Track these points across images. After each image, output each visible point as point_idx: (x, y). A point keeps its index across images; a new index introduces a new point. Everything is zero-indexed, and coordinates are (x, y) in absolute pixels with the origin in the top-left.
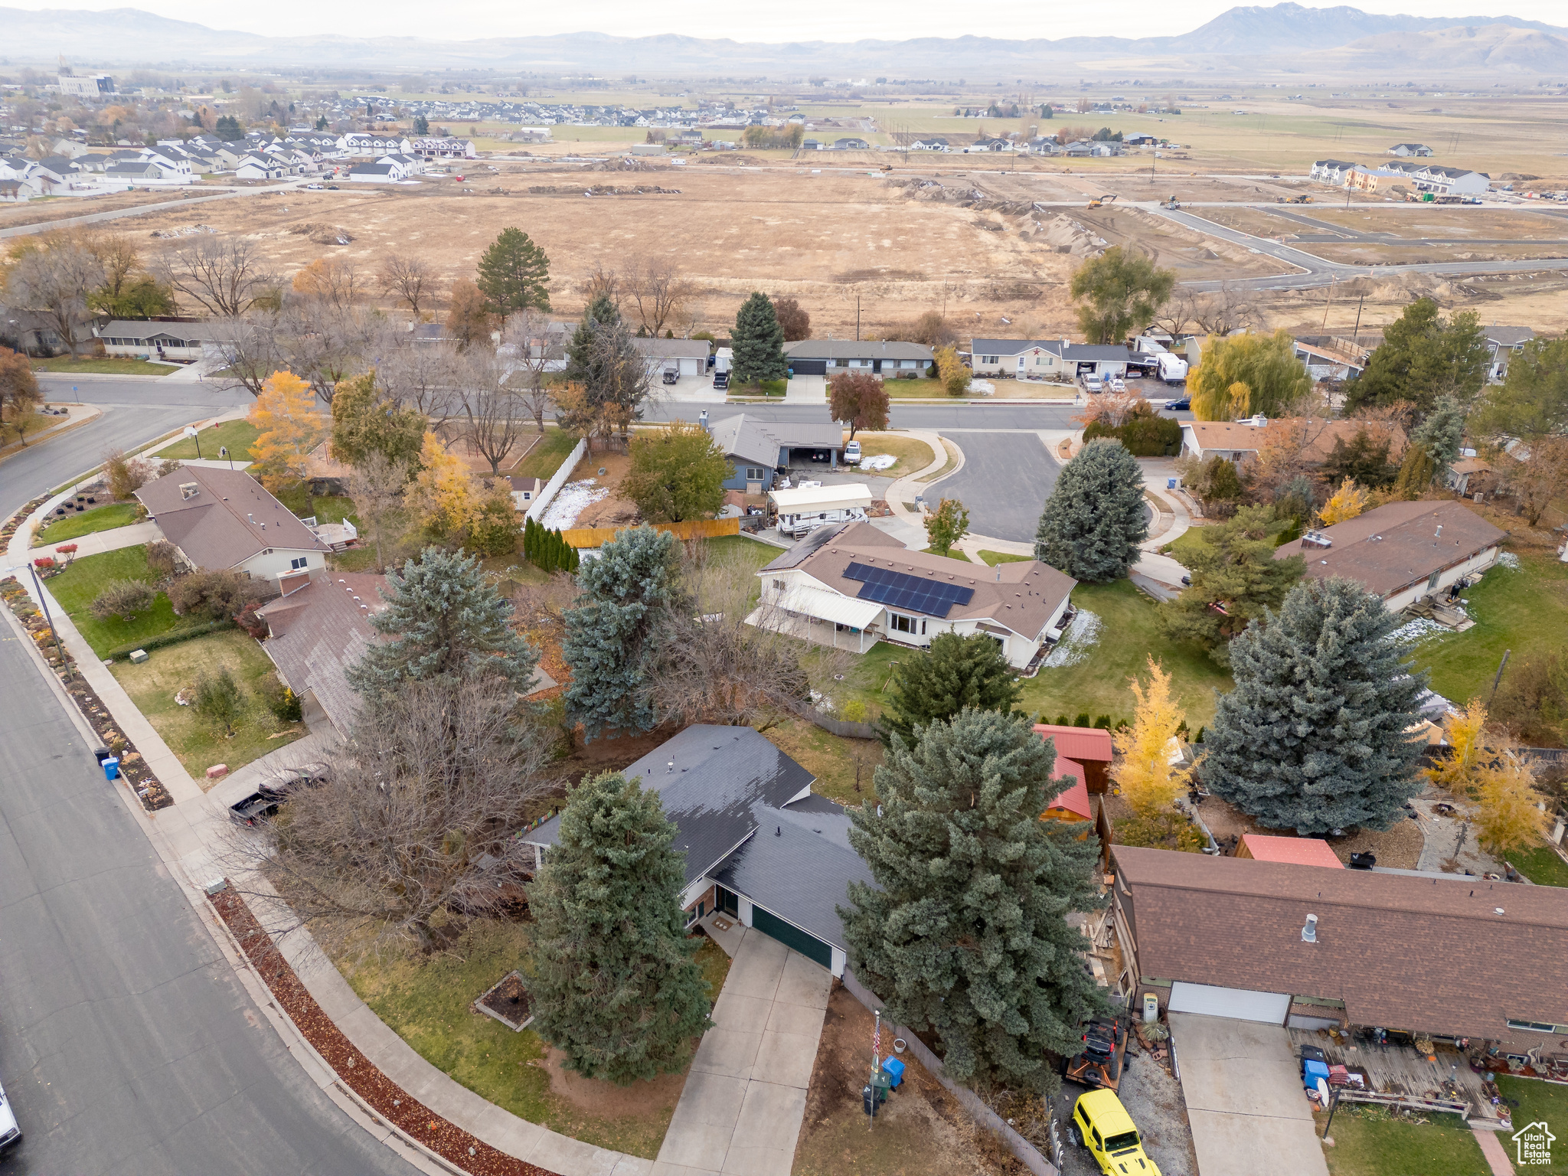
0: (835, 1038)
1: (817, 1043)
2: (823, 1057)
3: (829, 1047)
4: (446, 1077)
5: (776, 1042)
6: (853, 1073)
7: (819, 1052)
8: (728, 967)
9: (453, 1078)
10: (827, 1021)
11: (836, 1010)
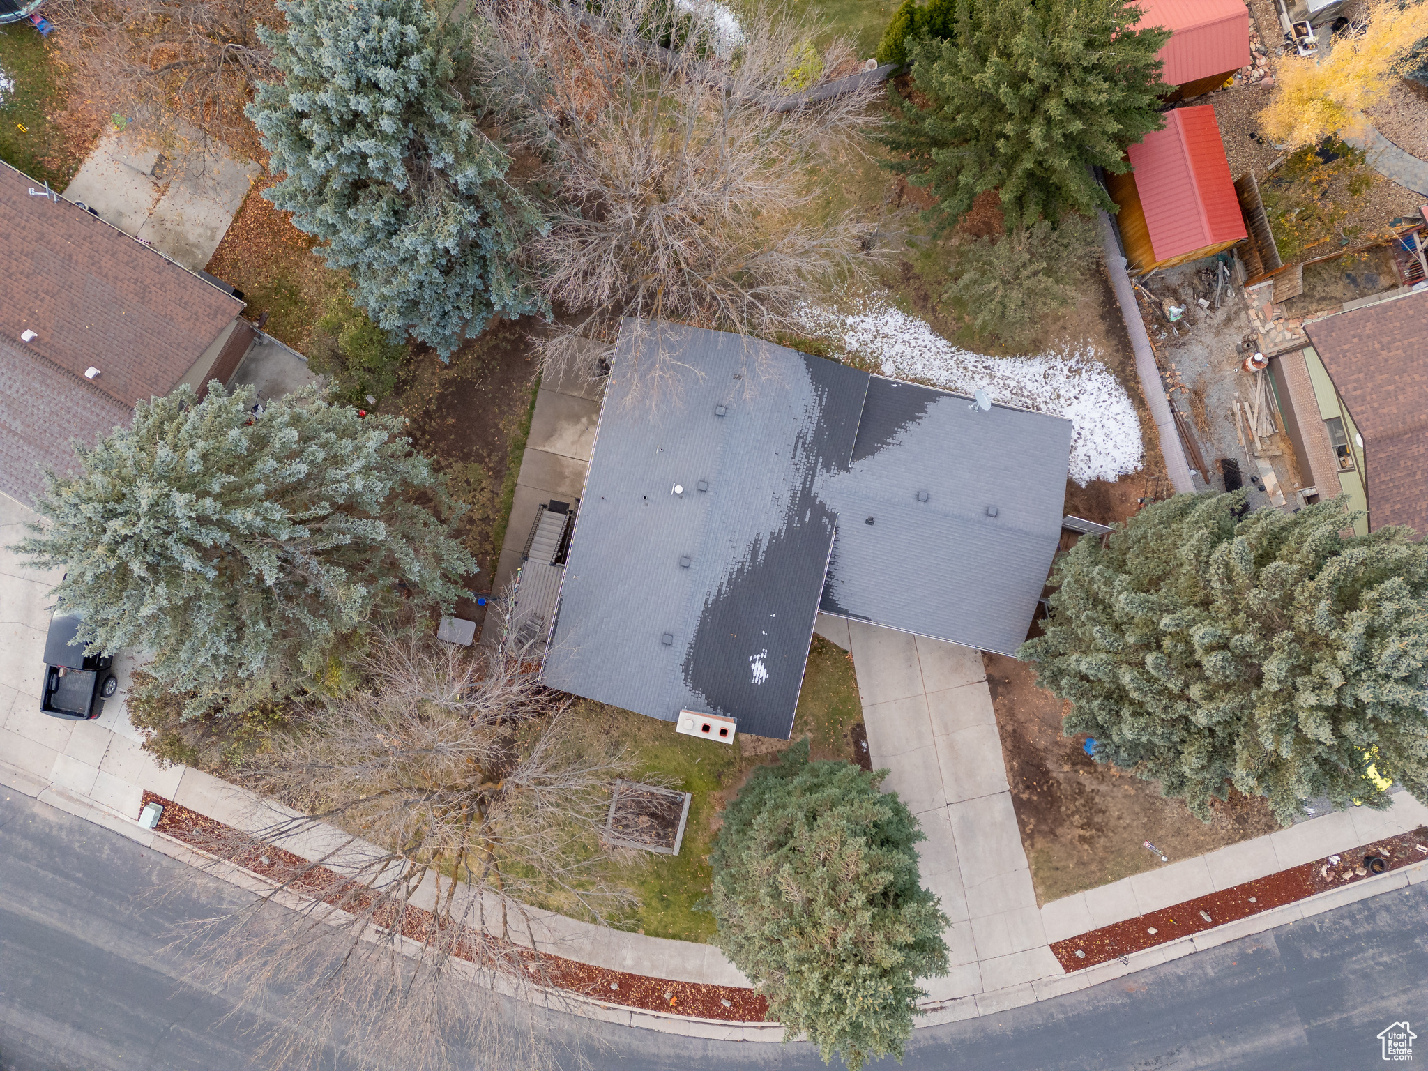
0: (1011, 713)
1: (996, 729)
2: (1009, 744)
3: (1009, 728)
4: (640, 935)
5: (952, 747)
6: (1046, 749)
7: (1003, 740)
8: (850, 667)
9: (647, 933)
10: (994, 695)
11: (996, 674)
